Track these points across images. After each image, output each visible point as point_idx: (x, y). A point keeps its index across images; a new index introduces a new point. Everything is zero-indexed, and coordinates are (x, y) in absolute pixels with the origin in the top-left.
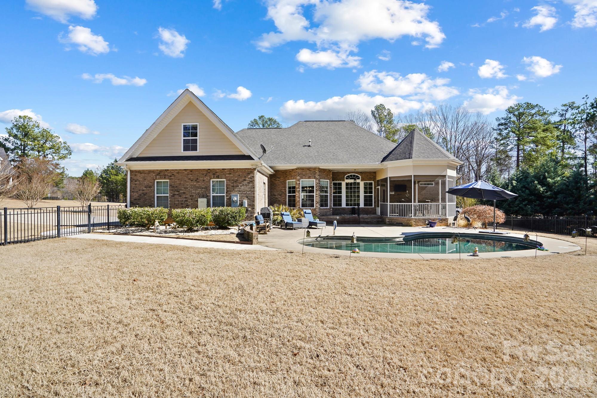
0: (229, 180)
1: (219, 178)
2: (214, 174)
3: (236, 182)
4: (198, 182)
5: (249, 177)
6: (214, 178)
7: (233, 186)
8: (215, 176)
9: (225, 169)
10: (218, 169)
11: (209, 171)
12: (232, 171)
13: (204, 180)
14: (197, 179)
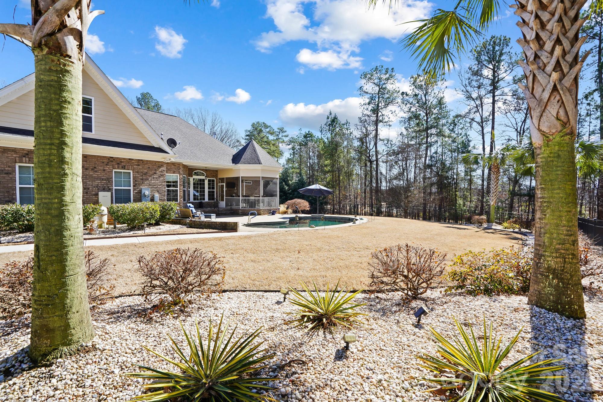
0: (138, 172)
1: (124, 169)
2: (118, 164)
3: (145, 174)
4: (96, 171)
5: (160, 170)
6: (118, 168)
7: (142, 179)
8: (120, 166)
9: (132, 159)
10: (124, 159)
11: (111, 159)
12: (140, 162)
13: (104, 170)
14: (95, 168)
